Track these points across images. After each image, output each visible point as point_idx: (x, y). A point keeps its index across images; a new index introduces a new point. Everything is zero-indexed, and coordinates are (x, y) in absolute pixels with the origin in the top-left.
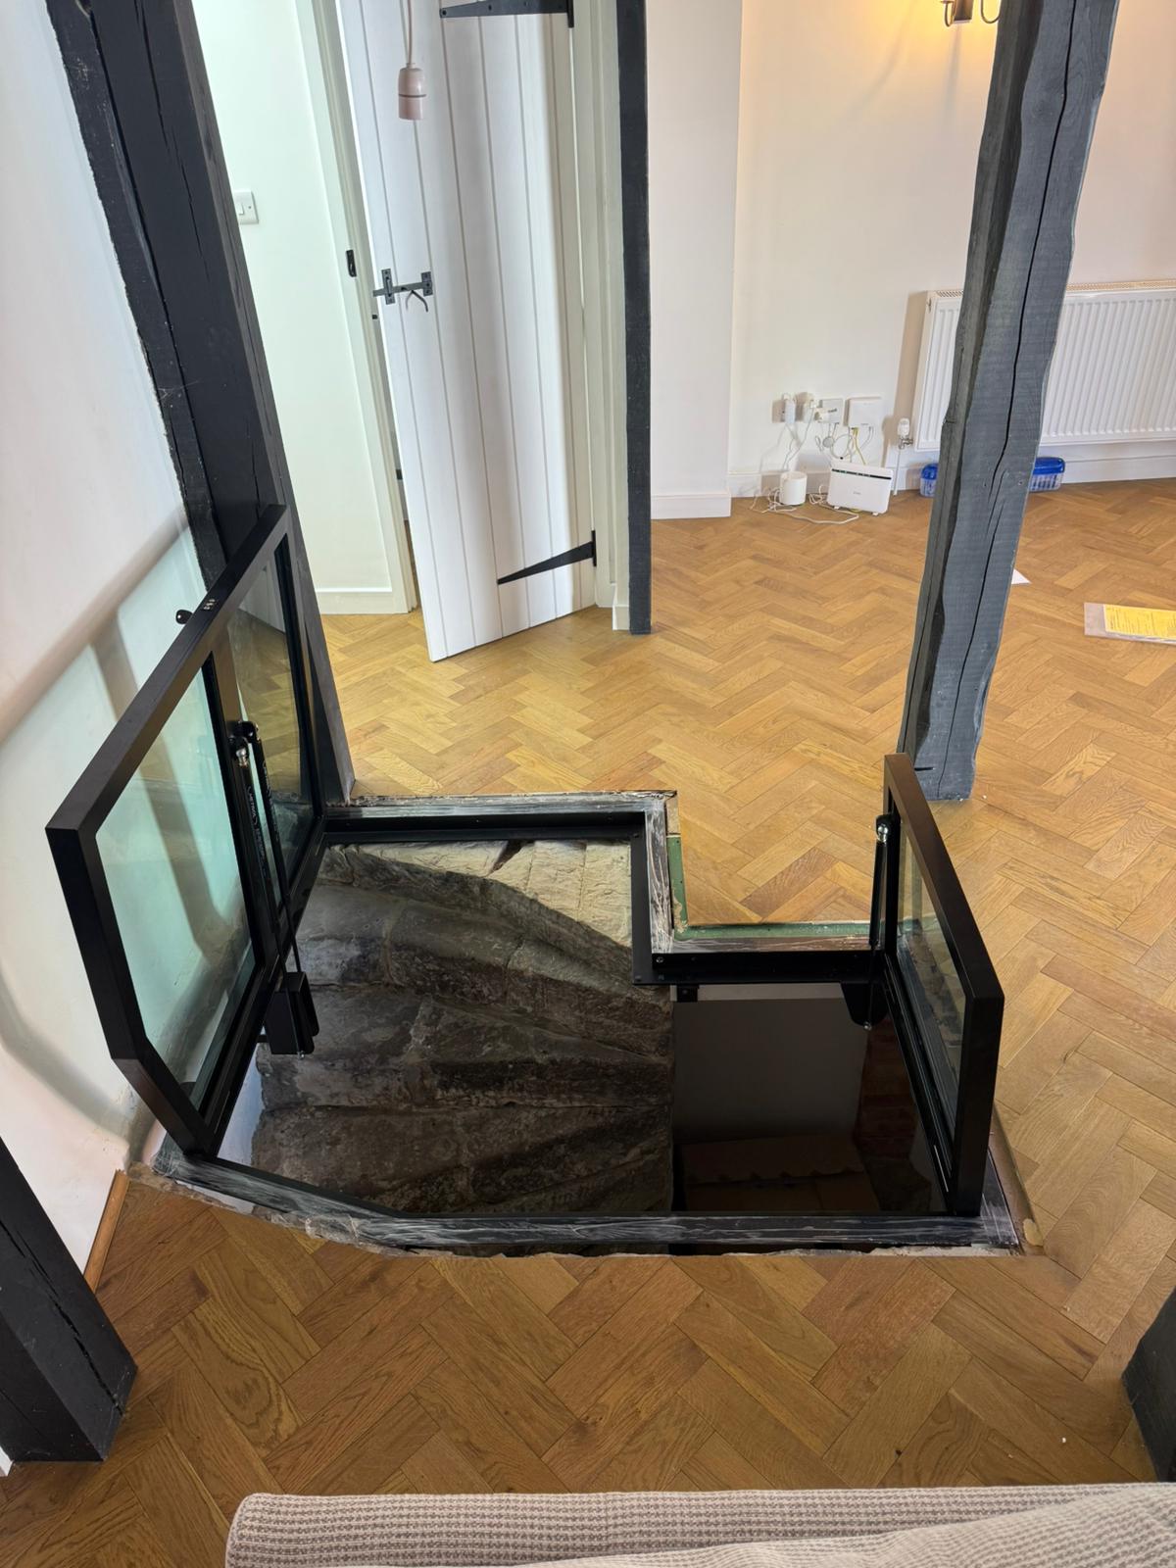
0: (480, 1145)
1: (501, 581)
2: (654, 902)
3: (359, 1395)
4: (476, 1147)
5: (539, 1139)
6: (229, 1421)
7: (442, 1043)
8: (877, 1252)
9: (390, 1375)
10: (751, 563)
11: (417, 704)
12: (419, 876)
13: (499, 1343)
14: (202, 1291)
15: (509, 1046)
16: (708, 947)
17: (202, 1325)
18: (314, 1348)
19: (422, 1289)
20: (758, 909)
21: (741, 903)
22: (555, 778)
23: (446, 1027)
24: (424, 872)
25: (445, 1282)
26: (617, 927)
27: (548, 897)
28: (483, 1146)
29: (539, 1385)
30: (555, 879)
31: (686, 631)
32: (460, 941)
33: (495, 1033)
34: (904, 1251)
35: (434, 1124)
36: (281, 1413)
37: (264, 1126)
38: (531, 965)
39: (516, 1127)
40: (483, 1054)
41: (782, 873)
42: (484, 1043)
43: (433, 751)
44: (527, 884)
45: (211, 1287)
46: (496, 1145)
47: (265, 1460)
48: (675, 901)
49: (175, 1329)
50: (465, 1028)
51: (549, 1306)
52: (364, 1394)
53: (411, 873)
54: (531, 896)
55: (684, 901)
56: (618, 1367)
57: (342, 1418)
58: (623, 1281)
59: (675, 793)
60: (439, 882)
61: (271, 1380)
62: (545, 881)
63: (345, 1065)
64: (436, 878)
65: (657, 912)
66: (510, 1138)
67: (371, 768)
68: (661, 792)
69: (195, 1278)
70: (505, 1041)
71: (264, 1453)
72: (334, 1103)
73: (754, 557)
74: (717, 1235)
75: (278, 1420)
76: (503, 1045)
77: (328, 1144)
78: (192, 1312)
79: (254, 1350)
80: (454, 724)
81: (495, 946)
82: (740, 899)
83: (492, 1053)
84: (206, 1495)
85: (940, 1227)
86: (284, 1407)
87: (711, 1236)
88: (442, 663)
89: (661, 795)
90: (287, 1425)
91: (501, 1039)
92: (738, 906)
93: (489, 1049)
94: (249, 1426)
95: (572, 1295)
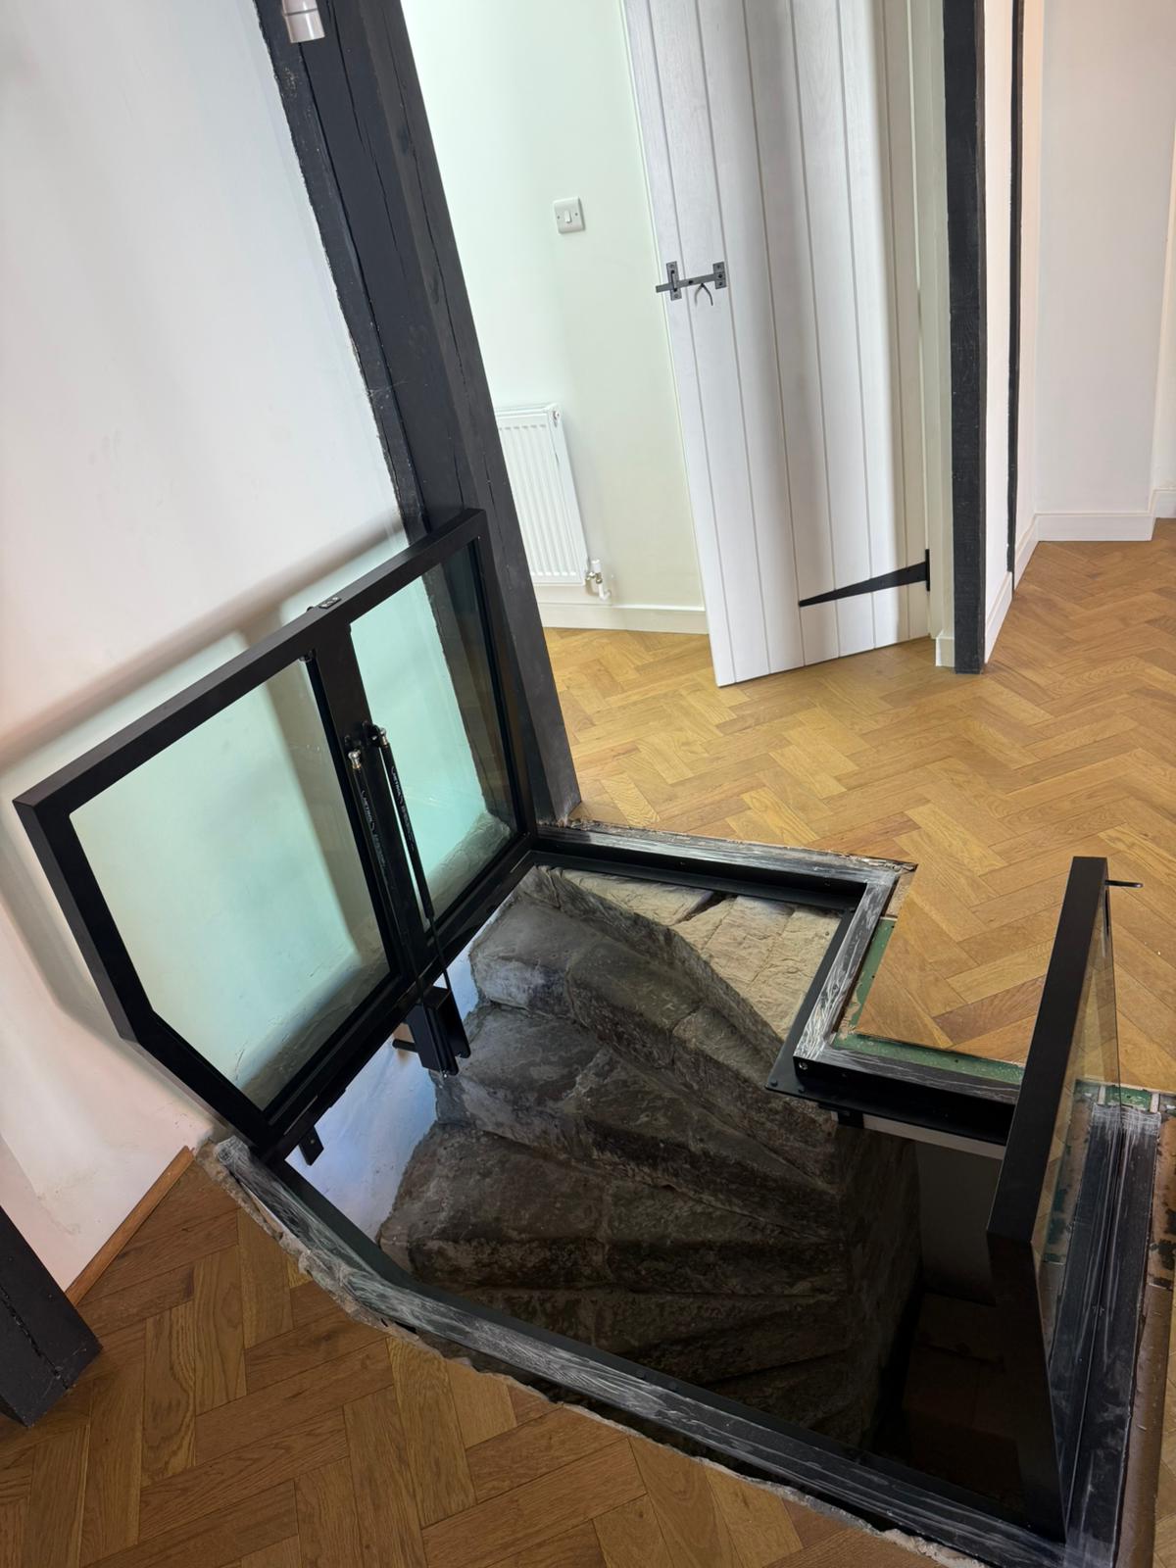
0: (620, 1223)
1: (803, 603)
2: (825, 994)
3: (251, 1459)
4: (616, 1224)
5: (683, 1236)
6: (139, 1435)
7: (603, 1099)
8: (894, 1535)
9: (288, 1449)
10: (1155, 597)
11: (681, 729)
12: (611, 912)
13: (402, 1461)
14: (189, 1292)
15: (667, 1121)
16: (865, 1065)
17: (171, 1326)
18: (242, 1390)
19: (364, 1367)
20: (953, 1033)
21: (934, 1018)
22: (781, 829)
23: (615, 1082)
24: (616, 909)
25: (389, 1368)
26: (783, 1015)
27: (723, 962)
28: (623, 1226)
29: (415, 1528)
30: (740, 944)
31: (1029, 674)
32: (636, 992)
33: (659, 1103)
34: (931, 1550)
35: (585, 1185)
36: (180, 1447)
37: (431, 1137)
38: (696, 1037)
39: (665, 1216)
40: (639, 1122)
41: (1008, 991)
42: (643, 1111)
43: (670, 781)
44: (706, 943)
45: (198, 1290)
46: (637, 1228)
47: (143, 1491)
48: (855, 998)
49: (150, 1321)
50: (631, 1089)
51: (472, 1441)
52: (255, 1461)
53: (605, 908)
54: (704, 957)
55: (862, 1000)
56: (505, 1546)
57: (223, 1477)
58: (563, 1442)
59: (916, 867)
60: (629, 923)
61: (191, 1408)
62: (727, 944)
63: (506, 1096)
64: (627, 918)
65: (823, 1006)
66: (654, 1226)
67: (602, 790)
68: (899, 863)
69: (190, 1276)
70: (665, 1115)
71: (146, 1483)
72: (500, 1132)
73: (1160, 591)
74: (699, 1430)
75: (175, 1453)
76: (662, 1119)
77: (479, 1174)
78: (170, 1309)
79: (195, 1370)
80: (706, 755)
81: (669, 1006)
82: (935, 1013)
83: (647, 1124)
84: (82, 1503)
85: (998, 1537)
86: (185, 1442)
87: (690, 1428)
88: (727, 689)
89: (896, 867)
90: (178, 1463)
91: (663, 1111)
92: (928, 1020)
93: (646, 1119)
94: (151, 1448)
95: (503, 1437)
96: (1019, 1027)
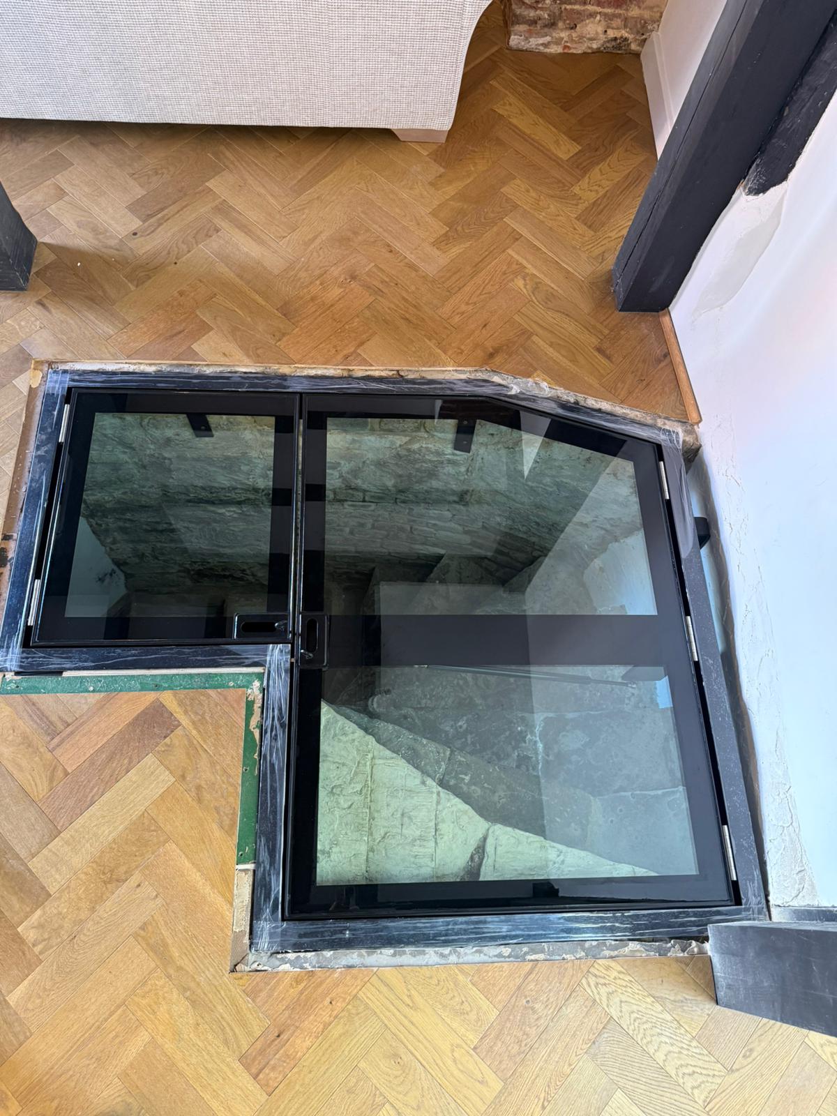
6: (553, 285)
7: (507, 733)
9: (467, 304)
14: (600, 351)
17: (592, 333)
18: (517, 318)
21: (180, 725)
23: (508, 756)
28: (455, 682)
36: (525, 288)
45: (596, 354)
47: (525, 267)
49: (607, 331)
50: (489, 752)
52: (480, 294)
57: (490, 285)
59: (233, 972)
68: (253, 972)
69: (609, 358)
71: (527, 271)
75: (525, 285)
78: (602, 340)
79: (553, 318)
82: (179, 732)
84: (550, 254)
86: (525, 291)
89: (255, 964)
90: (519, 282)
94: (540, 283)
95: (362, 344)
96: (105, 735)
